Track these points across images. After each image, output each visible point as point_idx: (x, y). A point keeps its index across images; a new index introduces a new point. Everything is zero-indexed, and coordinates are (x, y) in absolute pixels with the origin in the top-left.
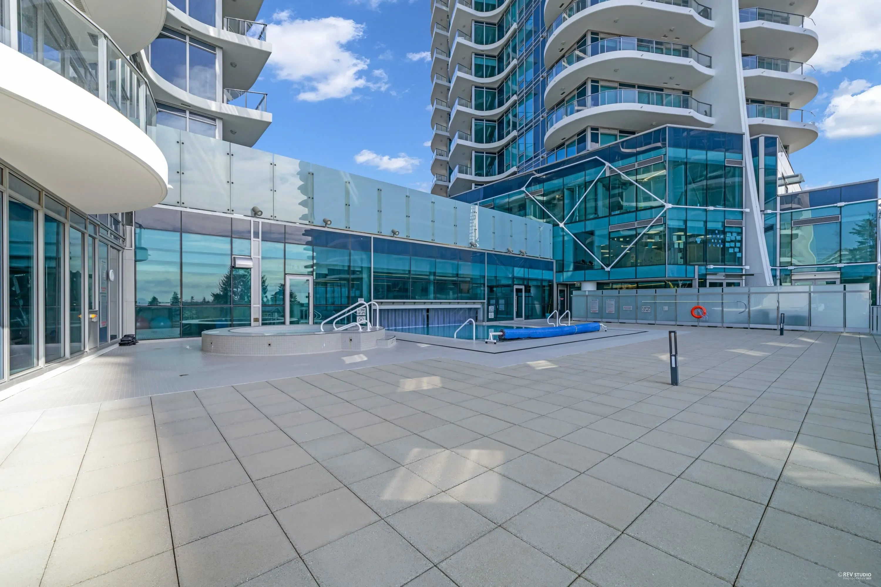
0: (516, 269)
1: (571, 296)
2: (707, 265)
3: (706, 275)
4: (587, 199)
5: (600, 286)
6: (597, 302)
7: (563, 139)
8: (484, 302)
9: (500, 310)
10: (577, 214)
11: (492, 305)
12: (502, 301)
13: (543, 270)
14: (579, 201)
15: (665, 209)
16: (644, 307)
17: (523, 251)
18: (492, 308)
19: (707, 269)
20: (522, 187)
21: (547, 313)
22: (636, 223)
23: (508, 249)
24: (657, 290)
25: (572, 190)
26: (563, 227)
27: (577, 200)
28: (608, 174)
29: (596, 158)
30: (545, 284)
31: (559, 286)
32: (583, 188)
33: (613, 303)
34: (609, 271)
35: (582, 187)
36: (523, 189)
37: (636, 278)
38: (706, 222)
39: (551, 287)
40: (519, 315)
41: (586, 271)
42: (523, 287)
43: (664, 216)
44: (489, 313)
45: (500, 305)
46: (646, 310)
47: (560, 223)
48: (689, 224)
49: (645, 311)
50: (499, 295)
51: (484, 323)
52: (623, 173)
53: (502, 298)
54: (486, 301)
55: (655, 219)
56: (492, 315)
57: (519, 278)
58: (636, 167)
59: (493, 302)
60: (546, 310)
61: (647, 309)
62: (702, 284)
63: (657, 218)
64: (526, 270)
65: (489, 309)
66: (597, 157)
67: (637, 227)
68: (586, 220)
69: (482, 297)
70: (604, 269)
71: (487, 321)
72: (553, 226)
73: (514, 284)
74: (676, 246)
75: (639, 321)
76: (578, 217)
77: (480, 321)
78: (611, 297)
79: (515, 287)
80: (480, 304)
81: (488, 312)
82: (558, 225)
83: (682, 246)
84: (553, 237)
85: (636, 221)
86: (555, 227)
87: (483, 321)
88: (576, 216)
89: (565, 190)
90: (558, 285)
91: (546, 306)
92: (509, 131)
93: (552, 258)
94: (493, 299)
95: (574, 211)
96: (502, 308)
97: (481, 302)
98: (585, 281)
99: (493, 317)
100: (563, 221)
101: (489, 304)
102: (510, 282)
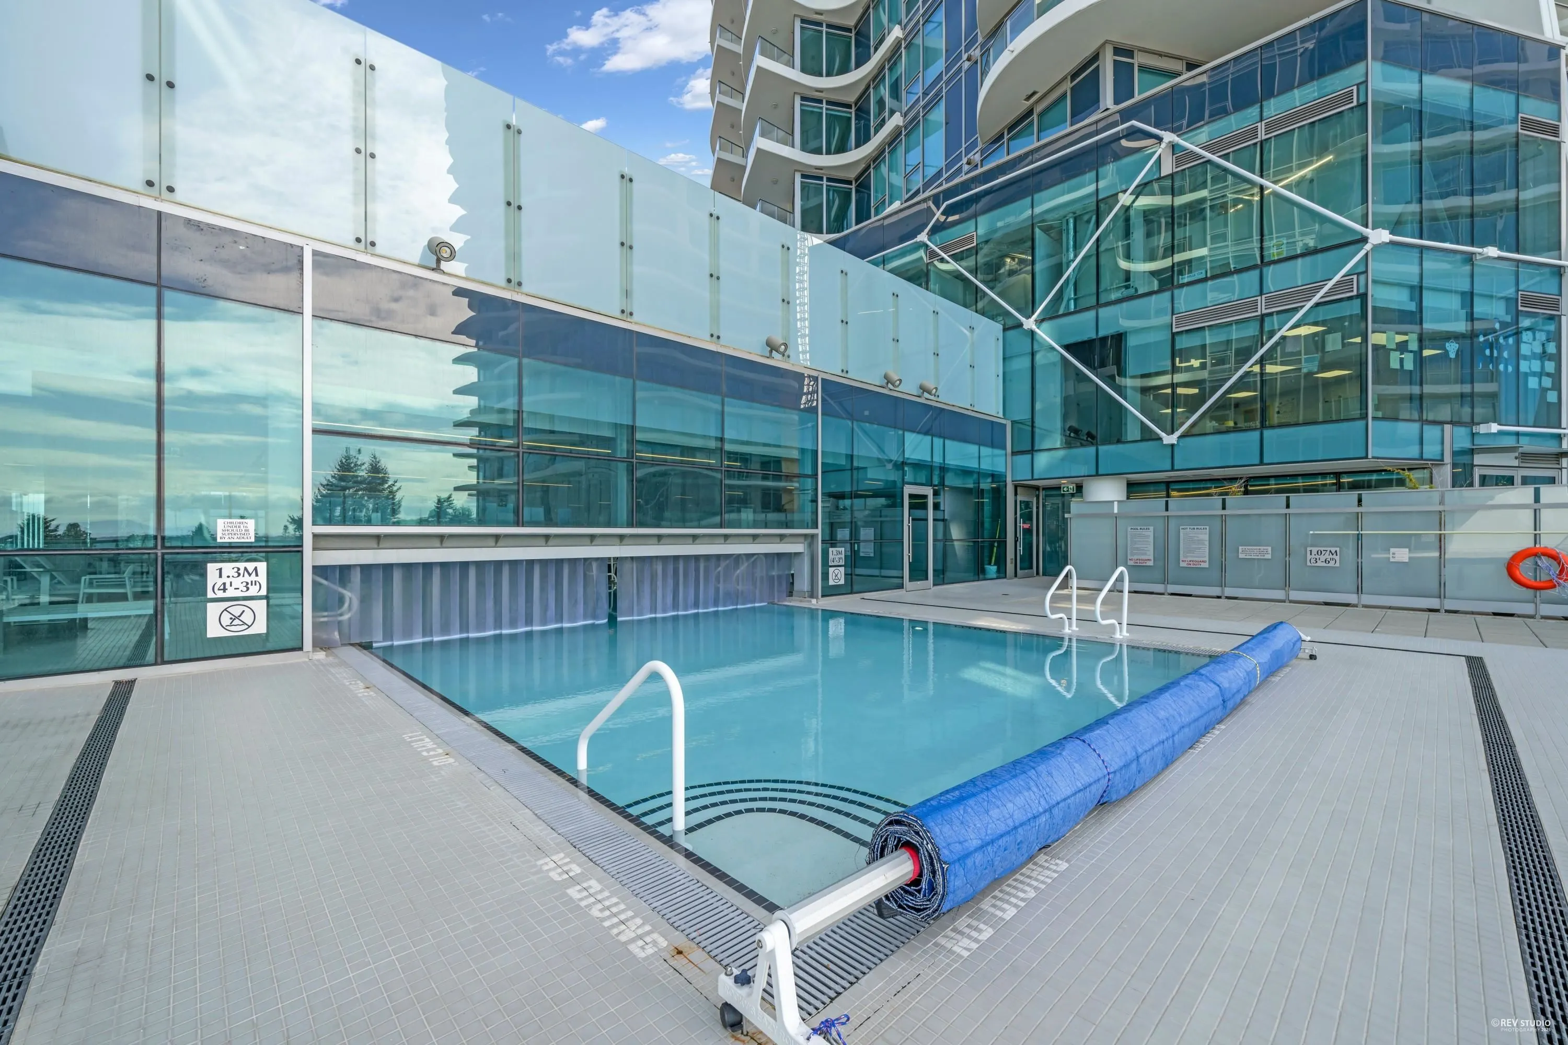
0: (910, 438)
1: (1066, 516)
2: (1473, 423)
3: (1472, 452)
4: (1102, 248)
5: (1134, 488)
6: (1150, 533)
7: (1029, 98)
8: (813, 536)
9: (862, 554)
10: (1070, 292)
11: (843, 542)
12: (867, 533)
13: (980, 444)
14: (1076, 256)
15: (1368, 247)
16: (1315, 550)
17: (930, 385)
18: (837, 554)
19: (1473, 435)
20: (920, 233)
21: (990, 564)
22: (1261, 301)
23: (886, 377)
24: (1365, 494)
25: (1055, 232)
26: (1034, 327)
27: (1072, 256)
28: (1167, 169)
29: (1132, 126)
30: (986, 485)
31: (1019, 489)
32: (1089, 221)
33: (1204, 536)
34: (1173, 445)
35: (1086, 218)
36: (923, 237)
37: (1261, 463)
38: (1469, 298)
39: (998, 495)
40: (918, 572)
41: (1102, 449)
42: (928, 491)
43: (1362, 270)
44: (831, 570)
45: (862, 544)
46: (1323, 558)
47: (1023, 319)
48: (1429, 300)
49: (1319, 564)
50: (860, 515)
51: (814, 601)
52: (1219, 157)
53: (867, 524)
54: (818, 531)
55: (1331, 284)
56: (837, 576)
57: (918, 466)
58: (1262, 135)
59: (843, 534)
60: (986, 559)
61: (1328, 556)
62: (1463, 478)
63: (1337, 278)
64: (938, 442)
65: (831, 557)
66: (1134, 122)
67: (1264, 311)
68: (1099, 305)
69: (808, 517)
70: (1160, 439)
71: (823, 596)
72: (1005, 330)
73: (904, 483)
74: (1395, 364)
75: (1295, 595)
76: (1072, 302)
77: (802, 594)
78: (1195, 520)
79: (908, 490)
80: (802, 539)
81: (826, 564)
82: (1020, 325)
83: (1409, 365)
84: (1004, 359)
85: (1261, 294)
86: (1010, 333)
87: (812, 595)
88: (1069, 300)
89: (1037, 231)
90: (1016, 487)
91: (986, 544)
92: (884, 118)
93: (1001, 415)
94: (842, 525)
95: (1062, 286)
96: (867, 550)
97: (805, 536)
98: (1097, 475)
99: (842, 582)
100: (1033, 313)
101: (831, 541)
102: (893, 476)
